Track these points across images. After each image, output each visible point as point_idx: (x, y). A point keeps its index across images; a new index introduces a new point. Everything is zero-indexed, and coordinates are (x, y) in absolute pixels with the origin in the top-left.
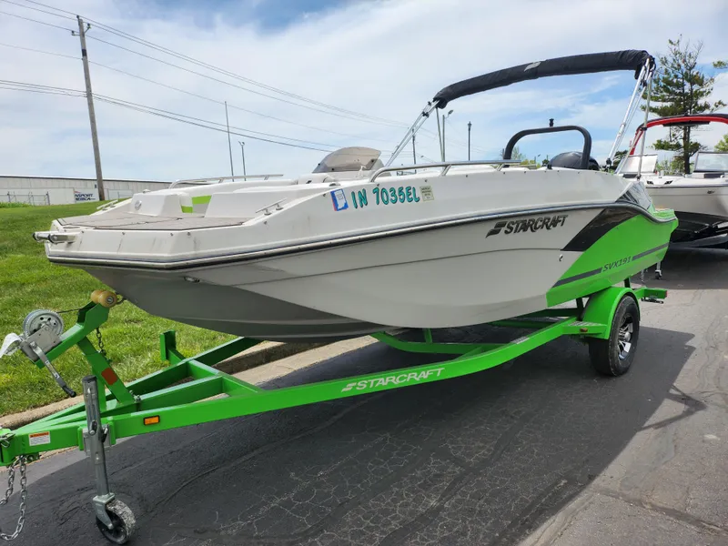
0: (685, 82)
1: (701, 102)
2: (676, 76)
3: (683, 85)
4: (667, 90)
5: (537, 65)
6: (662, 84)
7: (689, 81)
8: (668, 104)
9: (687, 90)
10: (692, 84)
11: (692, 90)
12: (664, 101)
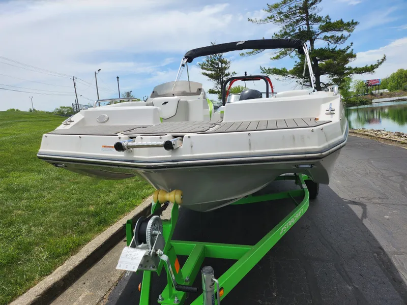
0: (219, 63)
1: (226, 72)
2: (215, 60)
3: (218, 64)
4: (212, 66)
5: (243, 42)
6: (210, 62)
7: (220, 62)
8: (213, 72)
9: (220, 66)
10: (222, 63)
11: (222, 66)
12: (211, 71)
